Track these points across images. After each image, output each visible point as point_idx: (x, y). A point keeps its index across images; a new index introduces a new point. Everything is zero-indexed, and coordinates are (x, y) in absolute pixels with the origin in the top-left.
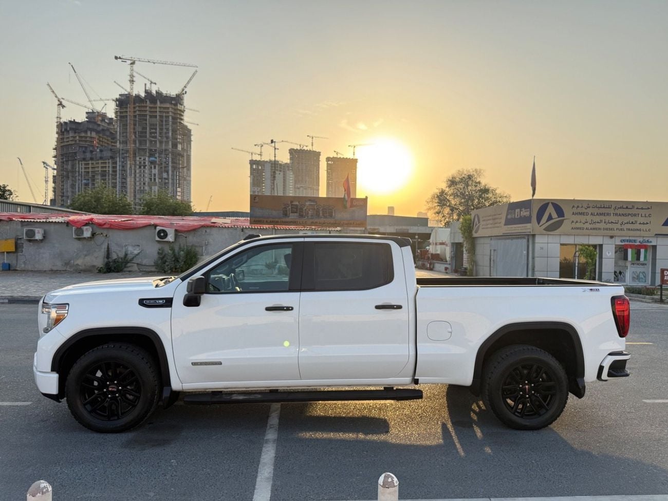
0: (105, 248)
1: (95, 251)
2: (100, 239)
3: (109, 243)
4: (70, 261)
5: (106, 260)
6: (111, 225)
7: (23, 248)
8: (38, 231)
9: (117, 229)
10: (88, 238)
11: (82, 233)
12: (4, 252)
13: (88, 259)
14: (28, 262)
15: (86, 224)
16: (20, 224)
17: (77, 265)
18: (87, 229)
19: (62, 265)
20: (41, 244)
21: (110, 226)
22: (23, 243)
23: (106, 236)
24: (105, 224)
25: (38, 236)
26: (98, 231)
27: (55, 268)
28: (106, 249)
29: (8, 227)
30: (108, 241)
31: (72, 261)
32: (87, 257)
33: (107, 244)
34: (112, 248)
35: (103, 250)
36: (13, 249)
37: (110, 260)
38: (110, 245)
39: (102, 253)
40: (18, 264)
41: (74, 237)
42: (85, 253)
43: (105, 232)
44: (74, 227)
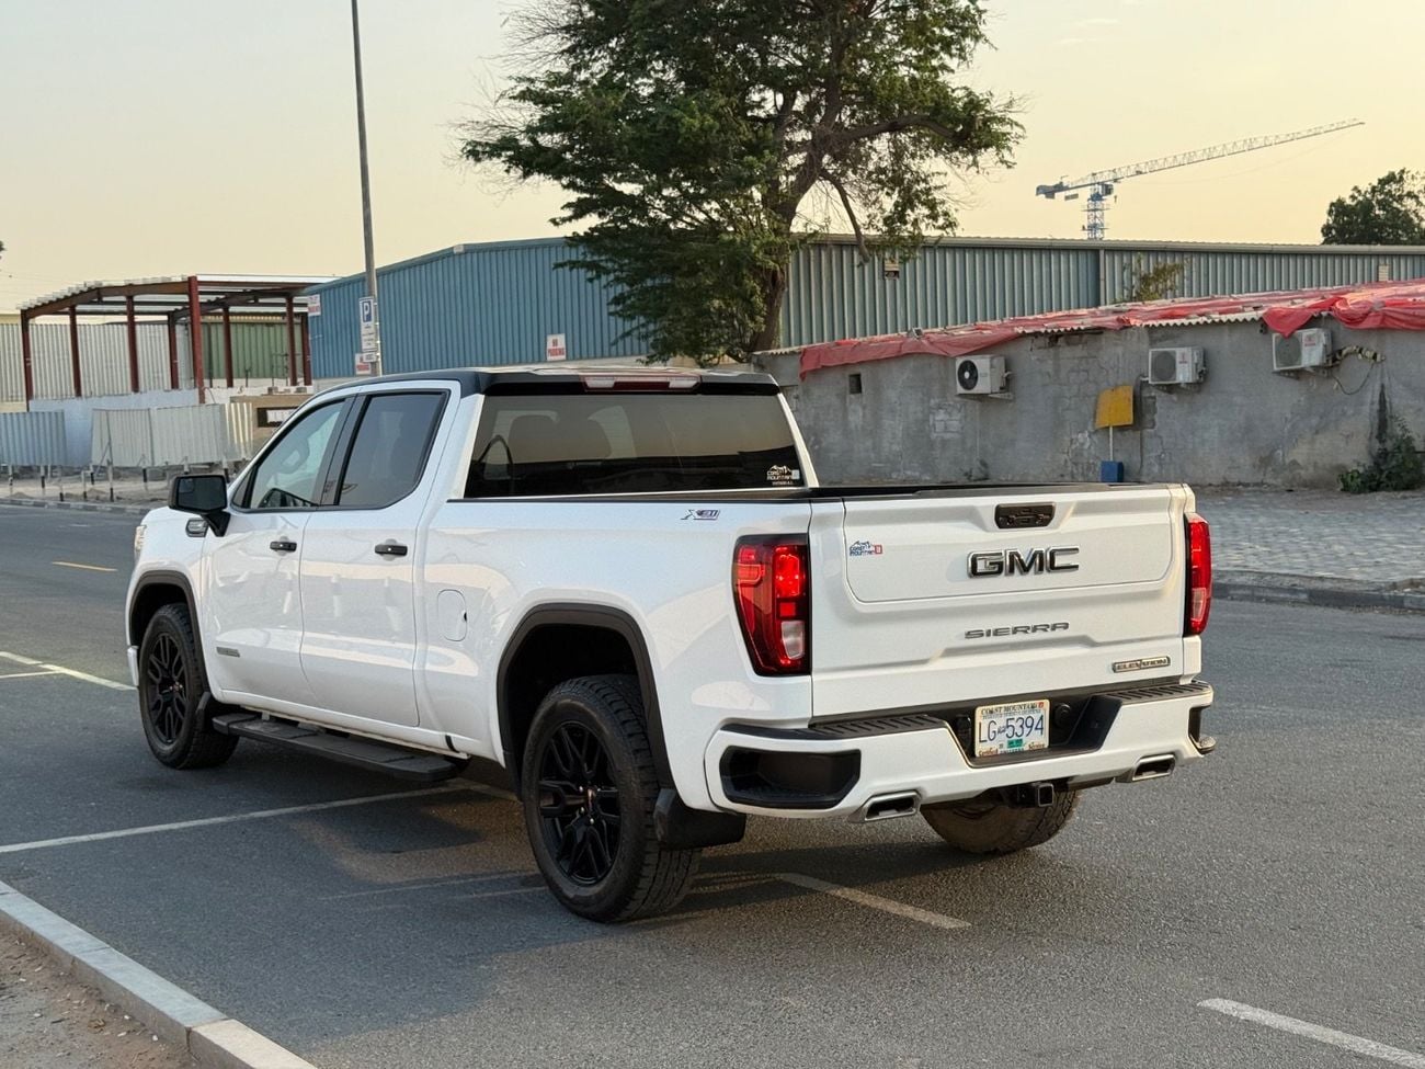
0: (1372, 403)
1: (1344, 413)
2: (1354, 369)
3: (1386, 383)
4: (1274, 451)
5: (1377, 445)
6: (1385, 316)
7: (1155, 412)
8: (1183, 355)
9: (1404, 329)
10: (1316, 368)
11: (1298, 354)
12: (1108, 428)
13: (1323, 442)
14: (1167, 459)
15: (1312, 322)
16: (1146, 338)
17: (1294, 463)
18: (1310, 338)
19: (1254, 466)
20: (1199, 399)
21: (1383, 321)
22: (1154, 398)
23: (1375, 357)
24: (1366, 315)
25: (1184, 374)
26: (1350, 343)
27: (1234, 477)
28: (1376, 407)
29: (1120, 350)
30: (1382, 377)
31: (1280, 452)
32: (1320, 438)
33: (1377, 388)
34: (1396, 401)
35: (1366, 409)
36: (1128, 418)
37: (1389, 445)
38: (1386, 392)
39: (1361, 421)
40: (1145, 463)
41: (1276, 368)
42: (1314, 421)
43: (1372, 344)
44: (1274, 336)
